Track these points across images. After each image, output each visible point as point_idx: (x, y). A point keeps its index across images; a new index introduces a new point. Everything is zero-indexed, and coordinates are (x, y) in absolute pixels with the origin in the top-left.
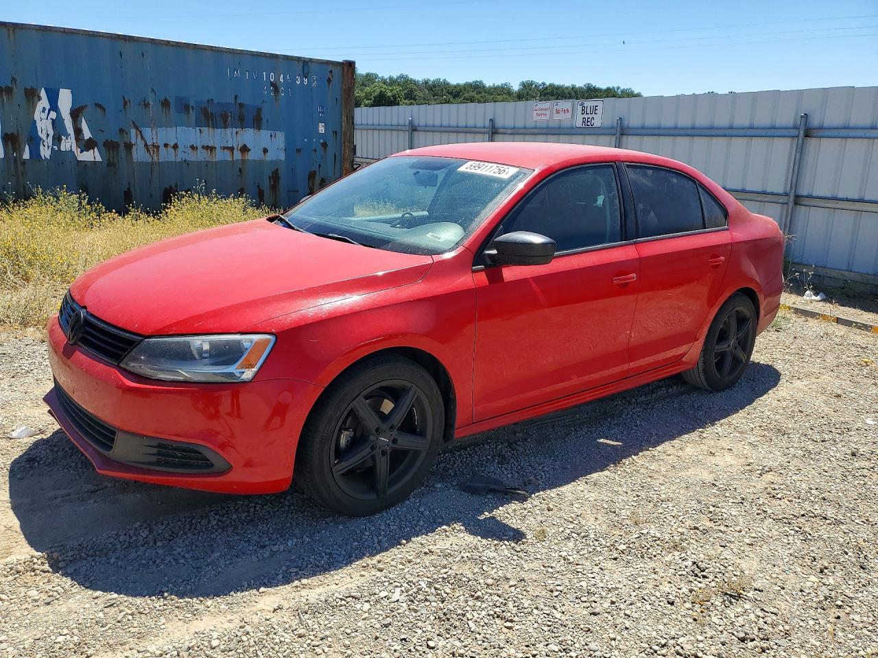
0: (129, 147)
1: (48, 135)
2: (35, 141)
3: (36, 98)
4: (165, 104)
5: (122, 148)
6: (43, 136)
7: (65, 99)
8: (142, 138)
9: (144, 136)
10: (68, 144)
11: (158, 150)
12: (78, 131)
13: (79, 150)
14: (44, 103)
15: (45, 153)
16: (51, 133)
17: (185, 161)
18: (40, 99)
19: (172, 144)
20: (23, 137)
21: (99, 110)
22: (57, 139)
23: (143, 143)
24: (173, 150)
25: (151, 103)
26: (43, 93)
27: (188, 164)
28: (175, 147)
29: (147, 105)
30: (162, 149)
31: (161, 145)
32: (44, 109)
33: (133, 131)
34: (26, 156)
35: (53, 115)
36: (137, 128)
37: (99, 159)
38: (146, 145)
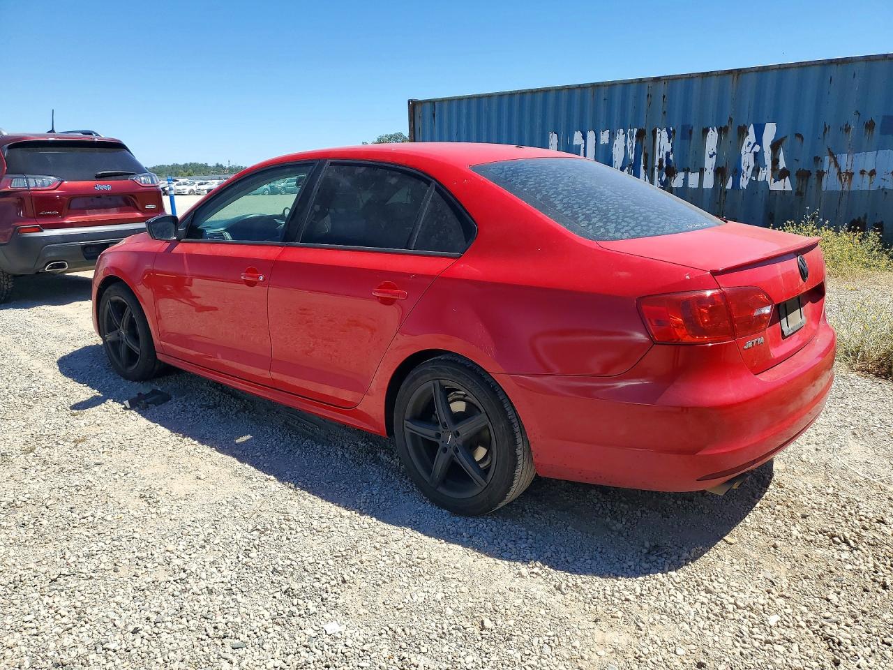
0: (820, 174)
1: (748, 167)
2: (737, 173)
3: (745, 134)
4: (870, 126)
5: (814, 176)
6: (744, 168)
7: (770, 131)
8: (836, 165)
9: (839, 162)
10: (765, 174)
11: (850, 178)
12: (775, 162)
13: (773, 180)
14: (751, 137)
15: (744, 183)
16: (752, 164)
17: (883, 189)
18: (748, 134)
19: (868, 171)
20: (729, 170)
21: (798, 138)
22: (756, 171)
23: (836, 170)
24: (869, 177)
25: (853, 127)
26: (751, 130)
27: (886, 193)
28: (873, 173)
29: (847, 129)
30: (857, 176)
31: (857, 171)
32: (750, 143)
33: (827, 158)
34: (729, 186)
35: (757, 148)
36: (832, 155)
37: (789, 188)
38: (840, 173)
